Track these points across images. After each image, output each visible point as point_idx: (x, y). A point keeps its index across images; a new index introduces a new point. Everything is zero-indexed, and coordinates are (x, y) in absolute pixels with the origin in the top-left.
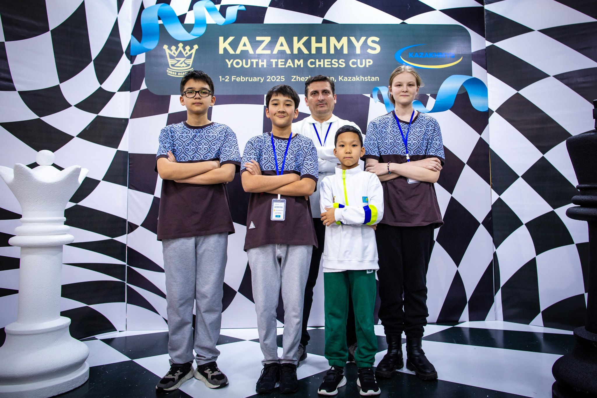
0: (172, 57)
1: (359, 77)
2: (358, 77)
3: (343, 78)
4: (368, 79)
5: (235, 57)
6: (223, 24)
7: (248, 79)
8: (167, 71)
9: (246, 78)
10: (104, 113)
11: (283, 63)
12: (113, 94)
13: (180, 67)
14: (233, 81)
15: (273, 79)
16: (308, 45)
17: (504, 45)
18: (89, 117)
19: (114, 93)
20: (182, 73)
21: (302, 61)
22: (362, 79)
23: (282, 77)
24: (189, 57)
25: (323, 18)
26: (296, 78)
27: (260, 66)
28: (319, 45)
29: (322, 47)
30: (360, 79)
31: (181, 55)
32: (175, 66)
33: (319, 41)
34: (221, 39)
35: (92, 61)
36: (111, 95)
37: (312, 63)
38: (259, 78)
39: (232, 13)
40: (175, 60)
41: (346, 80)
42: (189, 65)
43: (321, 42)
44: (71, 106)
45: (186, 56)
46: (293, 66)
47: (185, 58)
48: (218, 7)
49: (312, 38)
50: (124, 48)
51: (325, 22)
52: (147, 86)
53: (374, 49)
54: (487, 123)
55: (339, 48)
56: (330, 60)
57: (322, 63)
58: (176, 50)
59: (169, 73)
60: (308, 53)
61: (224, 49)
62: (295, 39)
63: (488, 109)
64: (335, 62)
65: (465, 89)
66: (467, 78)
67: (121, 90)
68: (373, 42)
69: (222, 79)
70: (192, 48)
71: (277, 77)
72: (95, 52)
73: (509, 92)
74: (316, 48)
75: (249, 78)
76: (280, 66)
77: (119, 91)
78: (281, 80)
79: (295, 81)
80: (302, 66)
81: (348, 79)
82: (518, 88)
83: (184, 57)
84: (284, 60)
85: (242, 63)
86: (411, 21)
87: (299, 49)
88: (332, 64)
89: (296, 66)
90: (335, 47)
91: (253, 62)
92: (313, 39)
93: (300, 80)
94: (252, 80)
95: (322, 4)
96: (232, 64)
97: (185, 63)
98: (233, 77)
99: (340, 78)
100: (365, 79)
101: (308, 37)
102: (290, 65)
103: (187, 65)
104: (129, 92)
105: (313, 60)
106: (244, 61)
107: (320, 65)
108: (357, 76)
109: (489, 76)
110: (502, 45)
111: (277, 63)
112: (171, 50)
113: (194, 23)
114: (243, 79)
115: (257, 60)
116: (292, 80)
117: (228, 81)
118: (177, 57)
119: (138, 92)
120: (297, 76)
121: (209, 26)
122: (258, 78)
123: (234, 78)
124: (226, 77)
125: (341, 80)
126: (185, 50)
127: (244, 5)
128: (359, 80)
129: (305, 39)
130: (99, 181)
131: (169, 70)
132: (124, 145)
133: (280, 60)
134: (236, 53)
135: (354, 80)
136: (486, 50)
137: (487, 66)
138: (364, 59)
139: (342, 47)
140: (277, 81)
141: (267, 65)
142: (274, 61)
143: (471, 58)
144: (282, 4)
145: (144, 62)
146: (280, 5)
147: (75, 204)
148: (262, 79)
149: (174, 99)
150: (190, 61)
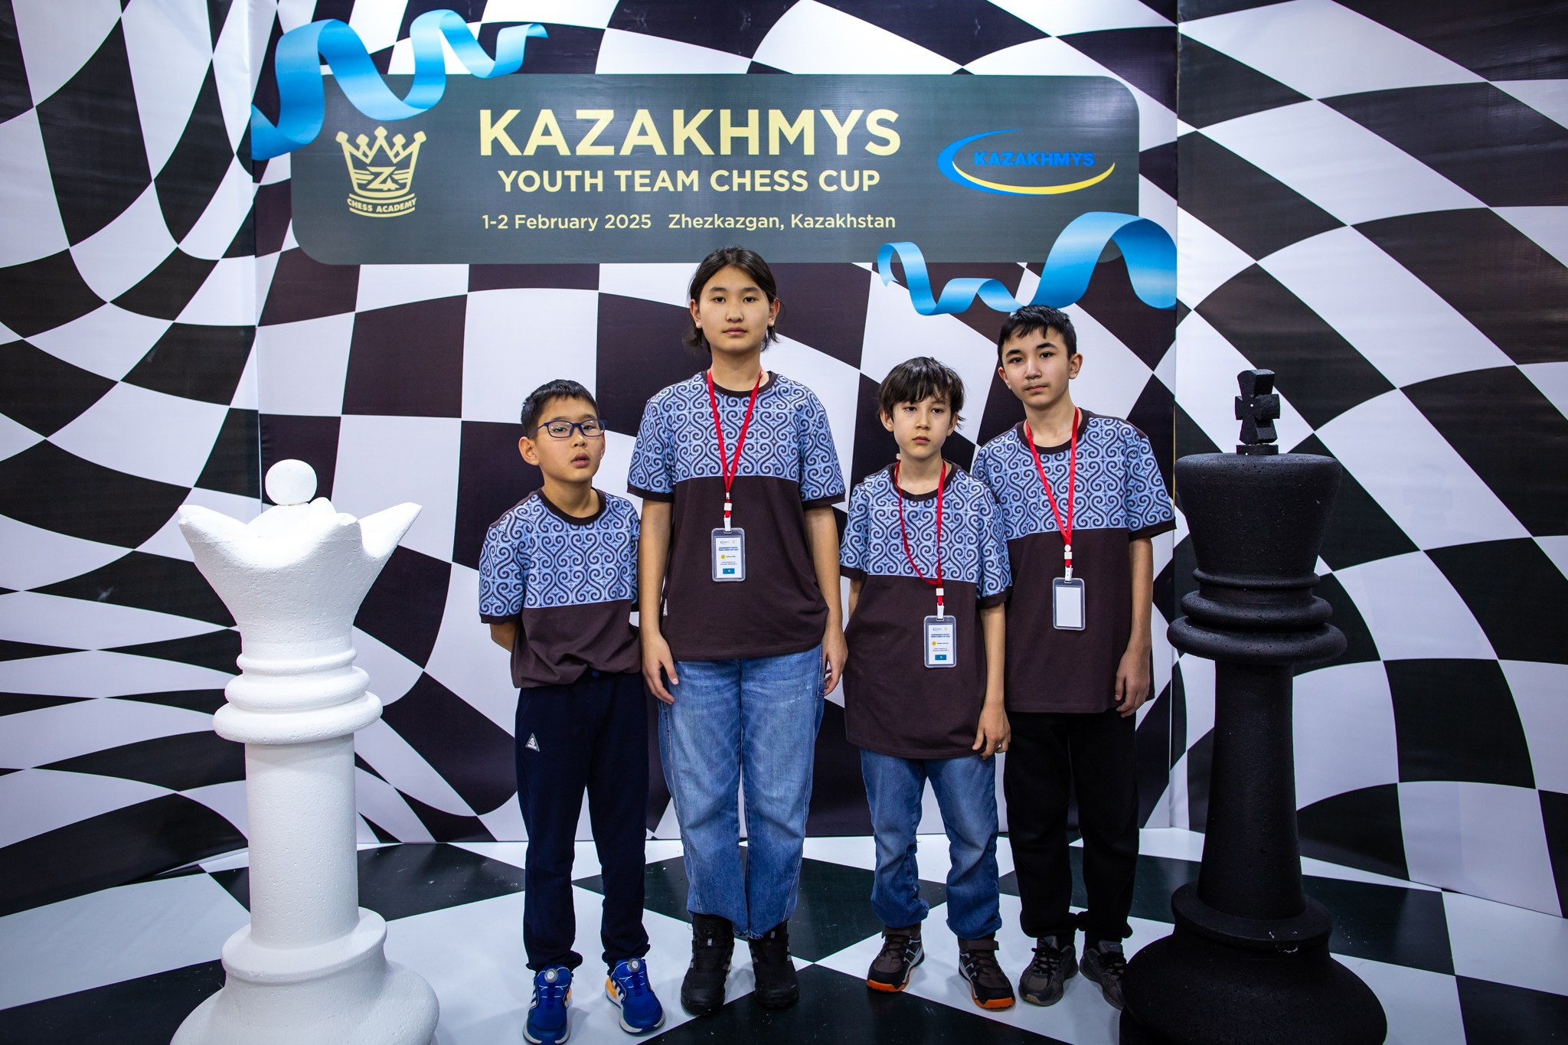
0: (359, 164)
1: (843, 219)
2: (840, 219)
3: (802, 221)
4: (866, 221)
5: (522, 163)
6: (490, 75)
7: (556, 223)
8: (349, 200)
9: (552, 219)
10: (191, 315)
11: (647, 181)
12: (209, 265)
13: (381, 190)
14: (517, 227)
15: (622, 221)
16: (710, 129)
17: (1225, 133)
18: (152, 330)
19: (215, 262)
20: (386, 207)
21: (695, 174)
22: (852, 221)
23: (644, 216)
24: (404, 164)
25: (751, 58)
26: (680, 219)
27: (587, 189)
28: (739, 132)
29: (747, 138)
30: (845, 222)
31: (381, 159)
32: (369, 187)
33: (739, 121)
34: (485, 115)
35: (151, 181)
36: (206, 267)
37: (721, 181)
38: (586, 219)
39: (511, 45)
40: (367, 172)
41: (809, 224)
42: (403, 186)
43: (745, 124)
44: (105, 303)
45: (395, 161)
46: (671, 189)
47: (394, 168)
48: (475, 28)
49: (723, 112)
50: (235, 144)
51: (756, 68)
52: (298, 243)
53: (885, 142)
54: (1171, 338)
55: (791, 139)
56: (768, 172)
57: (747, 180)
58: (370, 145)
59: (354, 208)
60: (712, 153)
61: (492, 142)
62: (678, 115)
63: (1174, 303)
65: (1118, 249)
66: (1127, 219)
67: (229, 254)
68: (882, 123)
69: (489, 223)
70: (410, 141)
71: (631, 217)
72: (158, 157)
73: (1233, 260)
75: (560, 219)
76: (638, 188)
77: (226, 256)
78: (643, 226)
79: (679, 227)
80: (696, 188)
81: (816, 222)
82: (1258, 251)
83: (389, 163)
84: (648, 173)
85: (541, 181)
86: (982, 66)
87: (689, 143)
88: (773, 183)
89: (680, 188)
90: (782, 138)
91: (569, 177)
92: (725, 115)
93: (690, 226)
94: (566, 226)
95: (747, 19)
96: (515, 183)
97: (395, 181)
98: (517, 217)
99: (795, 221)
100: (858, 223)
101: (711, 111)
102: (664, 185)
103: (398, 187)
104: (254, 256)
105: (726, 173)
106: (546, 174)
107: (742, 186)
108: (838, 215)
109: (1184, 215)
110: (1220, 133)
111: (630, 180)
112: (357, 147)
113: (412, 71)
114: (544, 223)
115: (579, 173)
116: (671, 226)
117: (506, 227)
118: (374, 163)
119: (275, 256)
120: (683, 215)
121: (454, 81)
122: (583, 220)
123: (520, 219)
124: (500, 217)
125: (796, 224)
126: (392, 145)
127: (543, 24)
128: (844, 226)
129: (704, 114)
130: (189, 490)
131: (353, 199)
132: (248, 395)
133: (638, 173)
134: (525, 154)
135: (830, 224)
136: (1178, 147)
137: (1177, 189)
138: (856, 170)
139: (800, 138)
140: (632, 226)
141: (604, 186)
142: (623, 174)
143: (1137, 166)
144: (643, 19)
145: (289, 177)
146: (638, 23)
147: (129, 550)
148: (593, 222)
149: (369, 274)
150: (407, 176)
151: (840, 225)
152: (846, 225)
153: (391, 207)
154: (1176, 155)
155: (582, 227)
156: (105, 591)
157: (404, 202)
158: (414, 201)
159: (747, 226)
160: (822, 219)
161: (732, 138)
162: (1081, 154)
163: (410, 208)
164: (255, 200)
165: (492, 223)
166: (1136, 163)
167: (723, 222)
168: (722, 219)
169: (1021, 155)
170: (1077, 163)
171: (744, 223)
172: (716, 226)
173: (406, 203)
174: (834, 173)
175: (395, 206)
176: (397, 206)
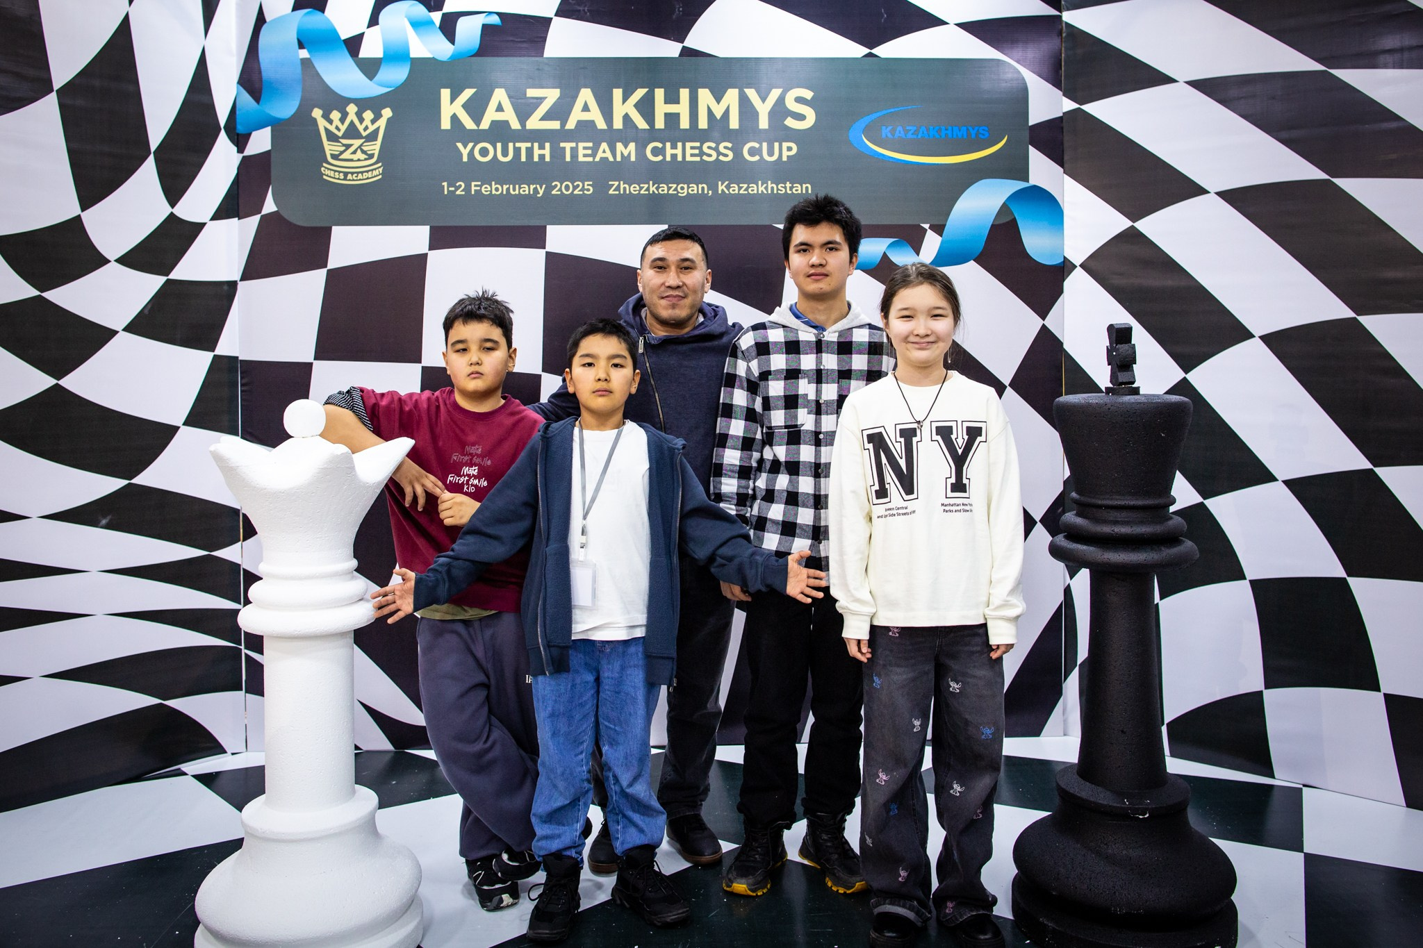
0: (332, 137)
1: (765, 185)
2: (762, 186)
3: (728, 187)
4: (785, 188)
5: (477, 136)
6: (449, 58)
8: (323, 169)
9: (504, 186)
10: (182, 272)
11: (589, 152)
12: (199, 227)
13: (352, 160)
14: (473, 193)
15: (567, 188)
16: (646, 107)
17: (1104, 110)
18: (151, 284)
19: (203, 225)
20: (356, 175)
21: (632, 146)
22: (772, 188)
23: (586, 183)
24: (372, 137)
25: (683, 43)
26: (619, 185)
27: (536, 159)
28: (672, 108)
29: (679, 114)
30: (766, 188)
31: (352, 132)
32: (340, 157)
33: (672, 98)
34: (445, 94)
35: (150, 153)
36: (195, 229)
37: (655, 152)
38: (535, 186)
39: (469, 31)
40: (340, 144)
41: (734, 190)
42: (371, 156)
43: (677, 101)
44: (108, 261)
45: (364, 134)
46: (611, 159)
47: (363, 140)
48: (437, 17)
49: (657, 90)
50: (222, 118)
51: (687, 52)
52: (277, 207)
53: (801, 117)
54: (1059, 292)
55: (718, 115)
56: (698, 144)
57: (679, 152)
58: (342, 120)
59: (327, 176)
60: (647, 127)
61: (451, 117)
62: (618, 94)
63: (1062, 260)
64: (709, 148)
65: (1012, 214)
66: (1018, 185)
67: (216, 217)
68: (799, 100)
69: (448, 189)
70: (378, 116)
71: (575, 184)
72: (157, 132)
73: (1113, 222)
74: (666, 114)
75: (511, 186)
76: (581, 159)
77: (213, 218)
78: (586, 192)
79: (618, 192)
80: (633, 158)
81: (740, 188)
82: (1135, 214)
83: (359, 136)
84: (590, 145)
85: (494, 152)
86: (890, 50)
87: (626, 118)
88: (702, 154)
89: (619, 159)
90: (710, 113)
91: (520, 148)
92: (659, 94)
93: (628, 192)
94: (517, 192)
95: (679, 9)
96: (471, 154)
97: (364, 152)
98: (473, 184)
99: (721, 187)
100: (778, 189)
101: (646, 90)
102: (604, 155)
103: (367, 157)
104: (237, 219)
105: (660, 145)
106: (499, 145)
107: (674, 156)
108: (760, 182)
109: (1069, 182)
110: (1100, 109)
111: (574, 151)
112: (331, 122)
113: (380, 55)
114: (497, 189)
115: (529, 145)
116: (611, 192)
117: (463, 193)
118: (345, 136)
119: (257, 218)
120: (622, 182)
121: (419, 65)
122: (532, 187)
123: (476, 186)
124: (457, 184)
125: (723, 190)
126: (361, 120)
127: (498, 14)
128: (765, 192)
129: (640, 93)
130: (177, 428)
131: (326, 168)
132: (229, 344)
133: (581, 145)
134: (480, 128)
135: (753, 190)
136: (1064, 121)
137: (1063, 159)
138: (777, 142)
139: (726, 114)
140: (576, 192)
141: (551, 156)
142: (568, 146)
143: (1027, 139)
144: (586, 9)
145: (269, 148)
146: (582, 12)
147: (126, 482)
148: (541, 189)
149: (340, 235)
150: (375, 147)
151: (762, 191)
152: (767, 191)
153: (360, 175)
154: (1062, 128)
155: (532, 193)
156: (104, 517)
157: (372, 170)
158: (381, 170)
159: (678, 192)
160: (745, 186)
161: (665, 114)
162: (977, 128)
163: (377, 176)
164: (239, 169)
165: (450, 189)
166: (1026, 135)
167: (657, 188)
168: (656, 185)
169: (923, 129)
170: (973, 136)
171: (676, 189)
172: (651, 192)
173: (374, 171)
174: (757, 145)
175: (364, 174)
176: (366, 174)
